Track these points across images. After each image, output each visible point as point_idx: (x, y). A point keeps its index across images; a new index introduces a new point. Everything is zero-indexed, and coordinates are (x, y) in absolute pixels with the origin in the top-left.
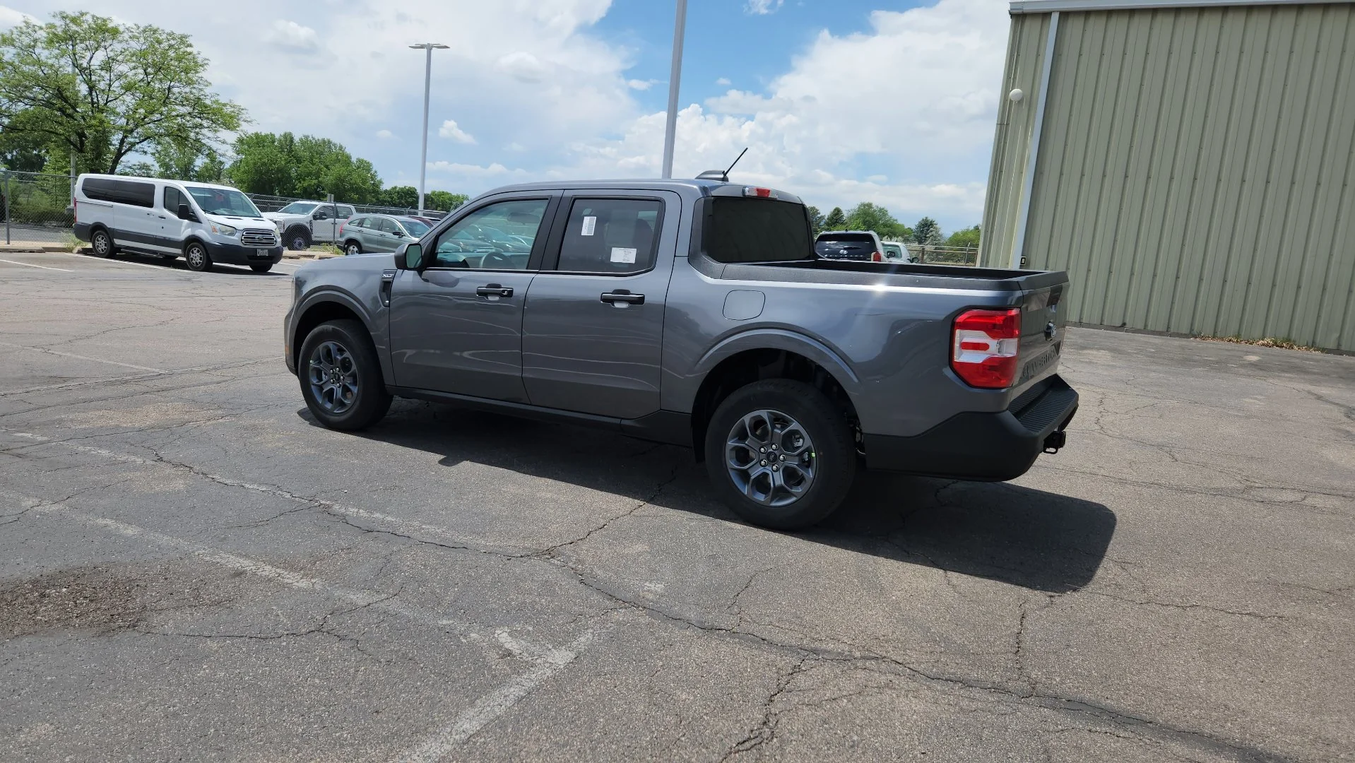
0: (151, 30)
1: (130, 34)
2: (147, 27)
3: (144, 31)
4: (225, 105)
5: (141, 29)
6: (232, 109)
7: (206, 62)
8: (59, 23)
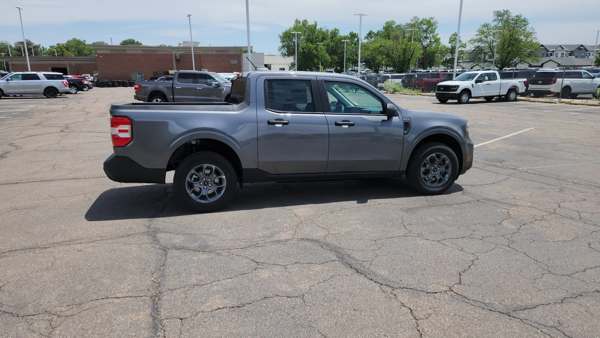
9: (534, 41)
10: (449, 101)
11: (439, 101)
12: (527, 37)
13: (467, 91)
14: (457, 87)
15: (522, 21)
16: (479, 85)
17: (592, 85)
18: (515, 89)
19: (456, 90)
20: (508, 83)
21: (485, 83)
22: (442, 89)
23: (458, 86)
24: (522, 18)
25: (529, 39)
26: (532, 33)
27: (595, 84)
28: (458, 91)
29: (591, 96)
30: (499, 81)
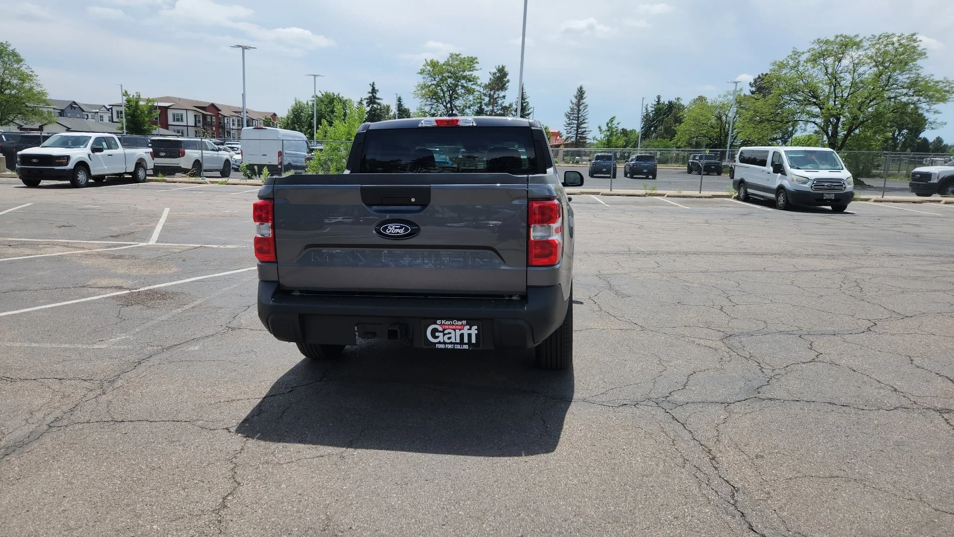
0: (885, 36)
1: (870, 43)
2: (881, 35)
3: (880, 39)
4: (937, 82)
5: (876, 38)
6: (945, 84)
7: (923, 51)
8: (817, 47)
9: (37, 89)
10: (43, 183)
11: (25, 182)
12: (24, 81)
13: (82, 165)
14: (66, 158)
15: (9, 55)
16: (98, 155)
17: (218, 159)
18: (140, 163)
19: (67, 164)
20: (133, 154)
21: (106, 152)
22: (35, 160)
23: (68, 157)
24: (10, 48)
25: (27, 85)
26: (31, 75)
27: (222, 158)
28: (71, 166)
29: (218, 174)
30: (120, 150)
